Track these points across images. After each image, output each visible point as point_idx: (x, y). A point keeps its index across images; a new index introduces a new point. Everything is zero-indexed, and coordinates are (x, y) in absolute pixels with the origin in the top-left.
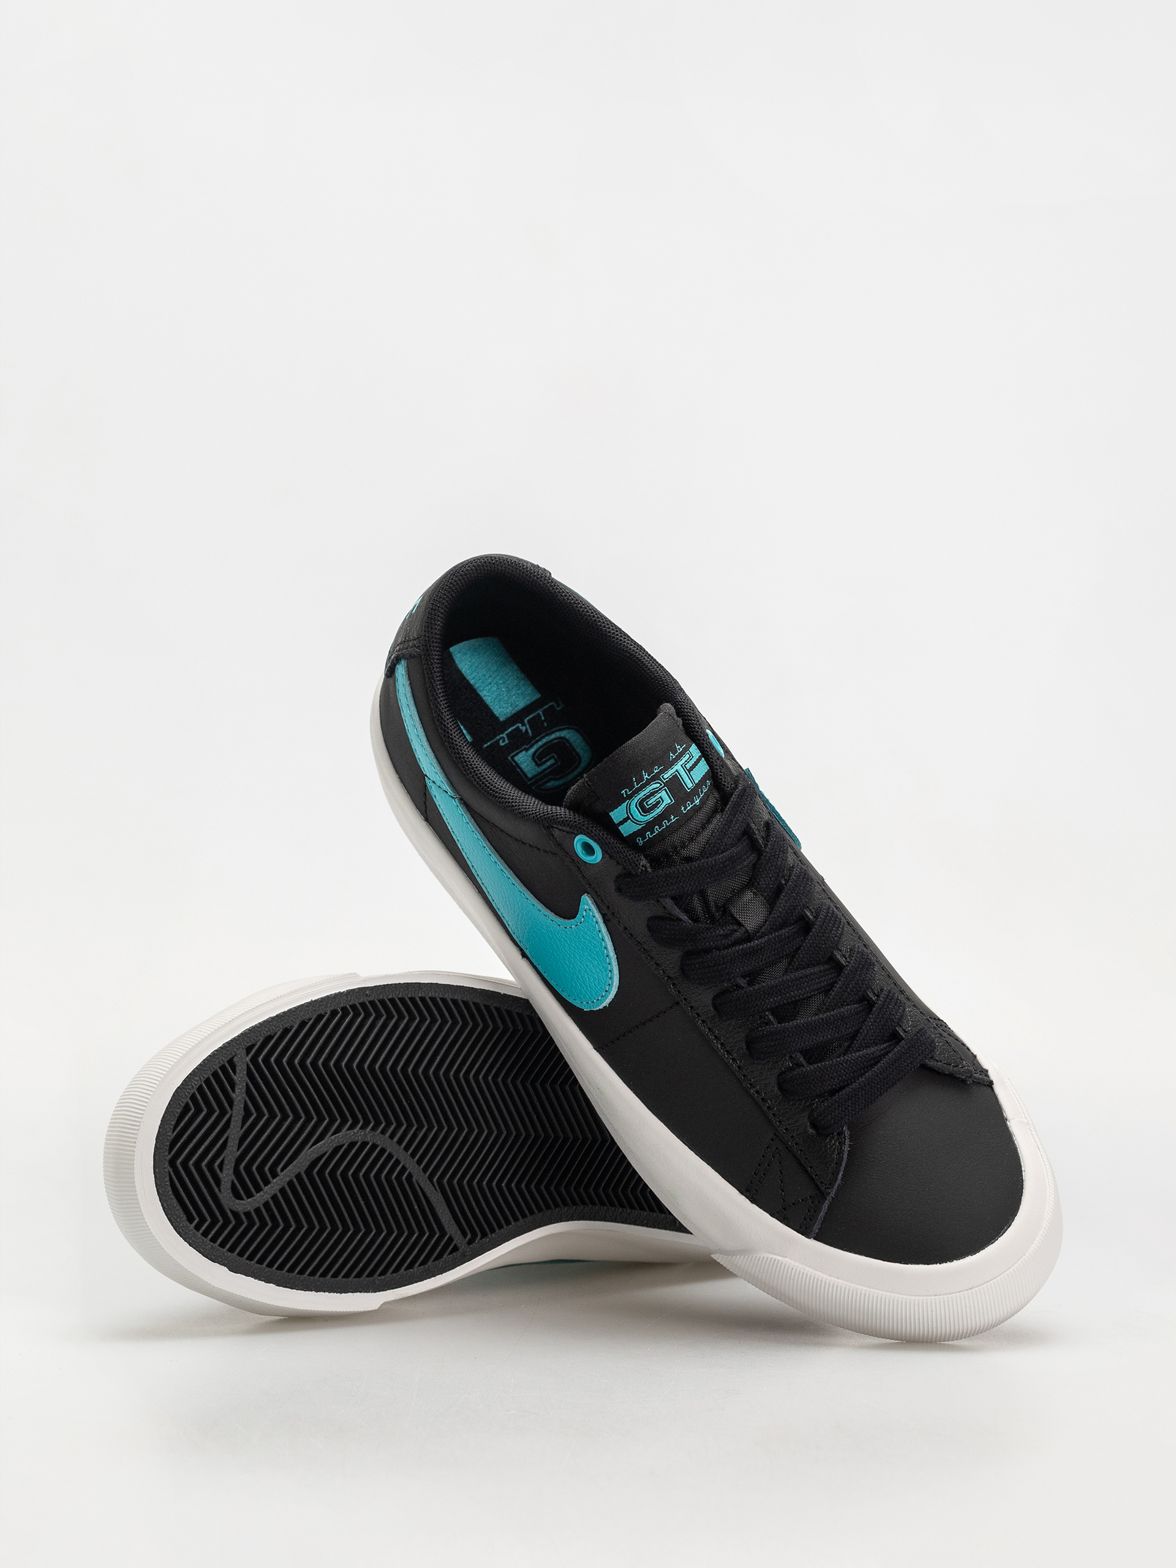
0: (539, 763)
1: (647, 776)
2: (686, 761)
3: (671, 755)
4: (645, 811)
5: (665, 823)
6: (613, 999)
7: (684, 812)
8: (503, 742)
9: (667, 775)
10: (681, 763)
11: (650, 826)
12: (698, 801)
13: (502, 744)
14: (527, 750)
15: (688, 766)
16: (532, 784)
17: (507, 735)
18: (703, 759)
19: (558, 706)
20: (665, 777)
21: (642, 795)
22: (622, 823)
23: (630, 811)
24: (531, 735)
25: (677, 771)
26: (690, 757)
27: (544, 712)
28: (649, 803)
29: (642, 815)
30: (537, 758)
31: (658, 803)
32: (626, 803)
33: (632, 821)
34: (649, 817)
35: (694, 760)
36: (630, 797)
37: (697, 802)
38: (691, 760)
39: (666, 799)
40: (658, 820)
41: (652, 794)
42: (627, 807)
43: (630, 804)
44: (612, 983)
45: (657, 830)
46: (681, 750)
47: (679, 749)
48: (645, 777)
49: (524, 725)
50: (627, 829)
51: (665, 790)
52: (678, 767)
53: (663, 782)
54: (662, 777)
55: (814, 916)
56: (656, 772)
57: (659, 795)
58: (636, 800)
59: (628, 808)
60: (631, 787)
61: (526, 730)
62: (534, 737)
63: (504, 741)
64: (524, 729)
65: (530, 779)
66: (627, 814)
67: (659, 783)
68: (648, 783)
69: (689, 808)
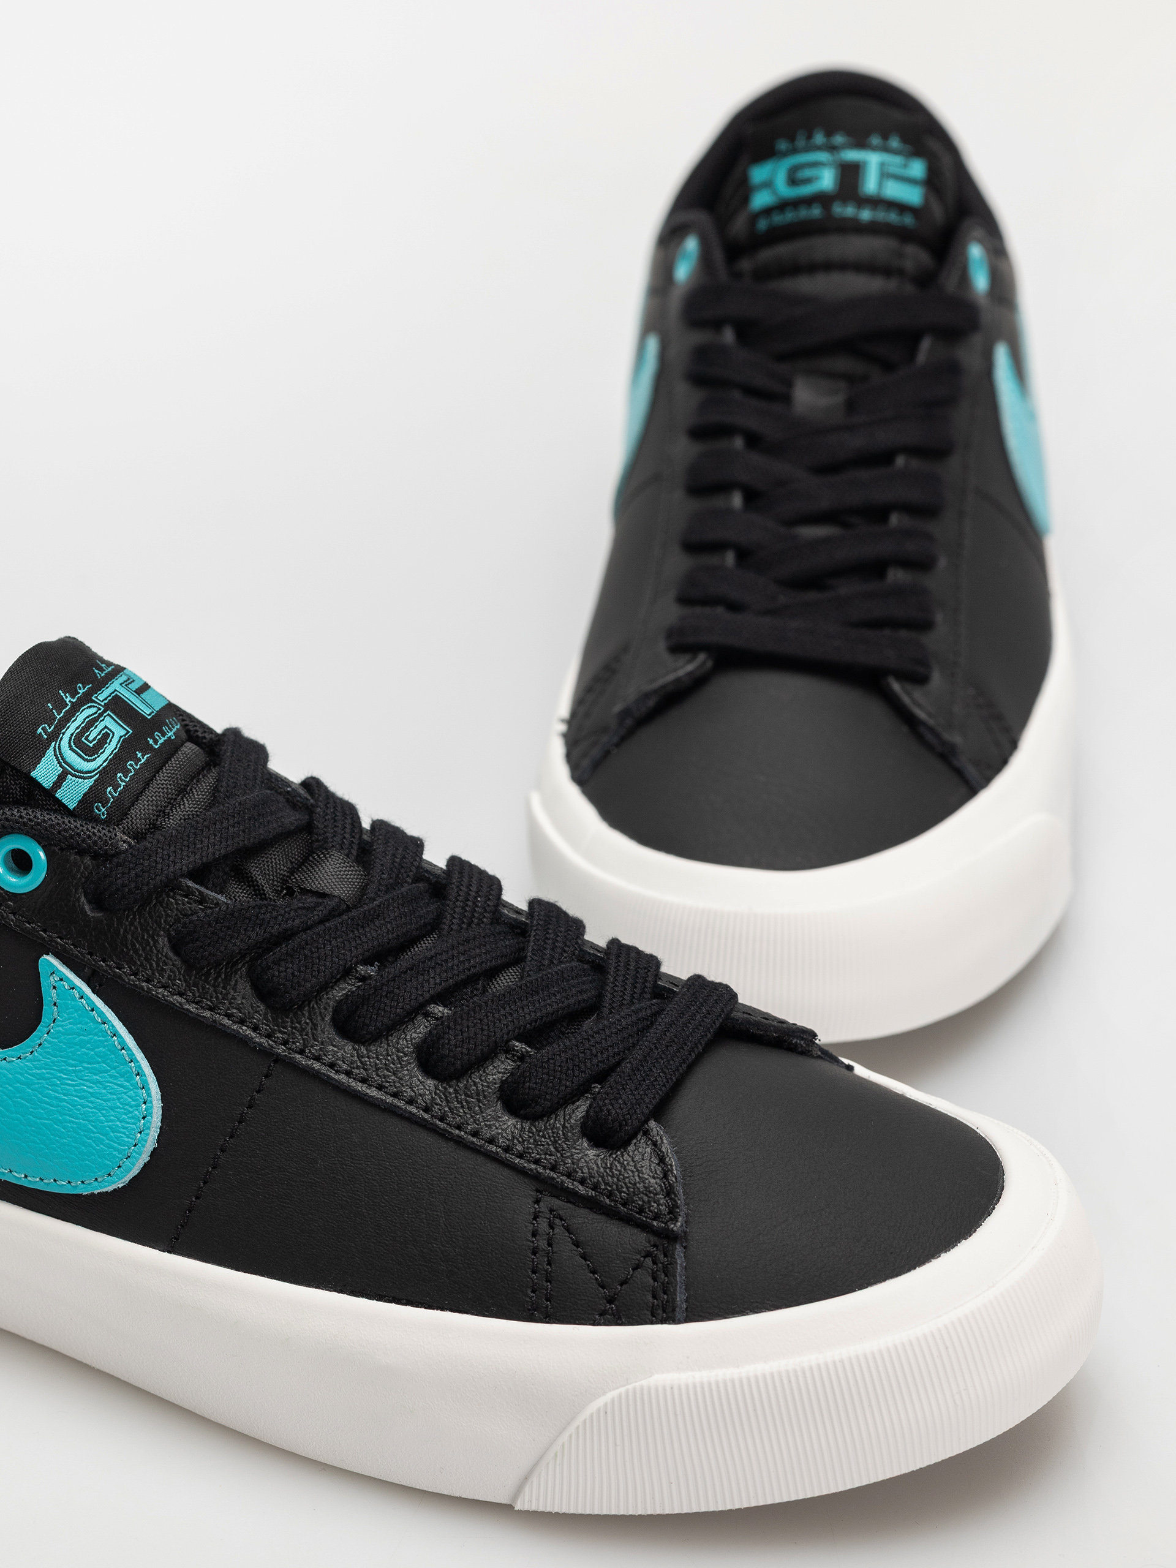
2: (124, 681)
4: (90, 752)
5: (131, 765)
6: (161, 1128)
7: (156, 747)
10: (118, 681)
11: (106, 775)
12: (172, 734)
15: (132, 687)
20: (101, 697)
21: (73, 727)
22: (58, 784)
23: (64, 760)
25: (116, 690)
28: (91, 738)
29: (88, 761)
31: (106, 736)
32: (52, 748)
33: (73, 775)
34: (100, 761)
36: (55, 736)
37: (170, 735)
39: (119, 731)
40: (118, 762)
41: (91, 723)
42: (55, 755)
43: (59, 747)
44: (149, 1095)
45: (123, 781)
48: (68, 703)
50: (71, 794)
51: (110, 716)
52: (116, 686)
53: (99, 706)
56: (81, 693)
57: (103, 724)
58: (67, 738)
59: (59, 756)
60: (50, 720)
66: (61, 766)
67: (94, 707)
68: (76, 708)
69: (161, 742)
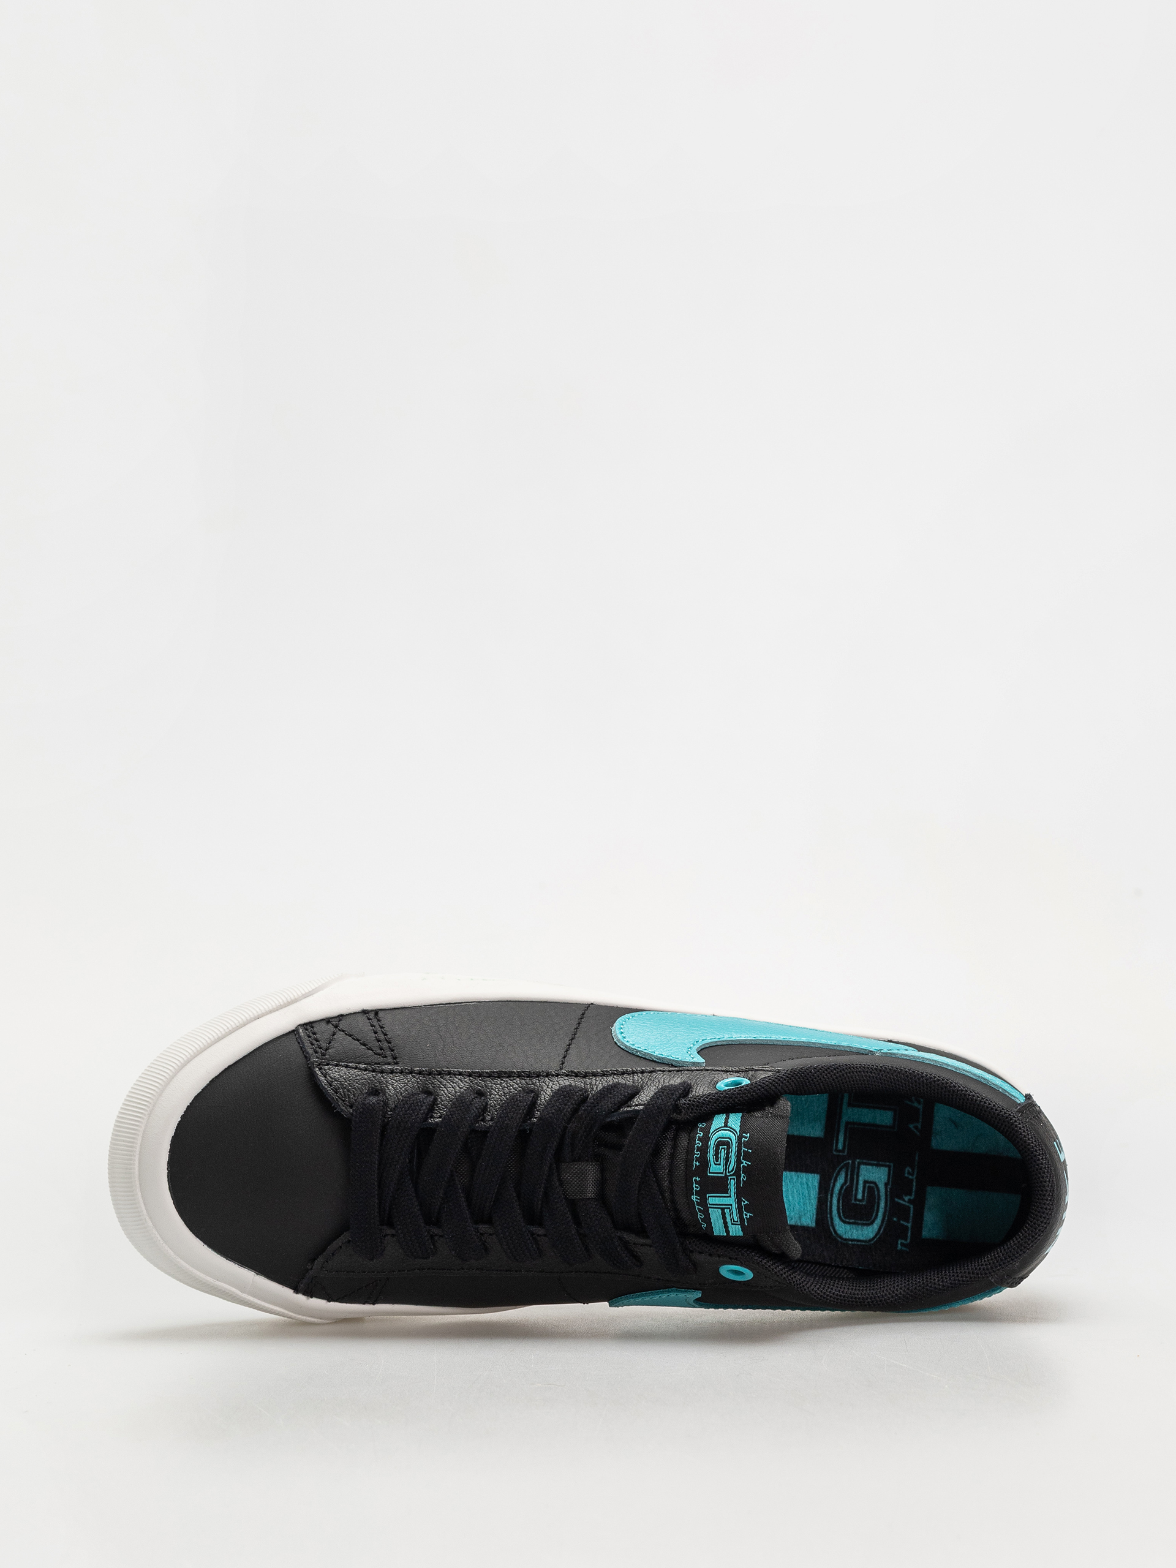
0: (867, 1185)
1: (744, 1164)
2: (732, 1212)
3: (746, 1202)
4: (719, 1144)
8: (908, 1171)
9: (732, 1184)
10: (734, 1206)
12: (695, 1200)
13: (908, 1169)
14: (886, 1185)
15: (727, 1211)
16: (853, 1163)
17: (912, 1180)
18: (725, 1234)
19: (902, 1244)
20: (732, 1181)
21: (734, 1149)
22: (727, 1118)
23: (729, 1131)
24: (896, 1200)
25: (730, 1197)
26: (734, 1221)
27: (907, 1227)
29: (718, 1139)
30: (872, 1188)
31: (717, 1159)
32: (738, 1132)
33: (721, 1128)
34: (713, 1144)
35: (729, 1224)
36: (740, 1138)
37: (694, 1198)
38: (731, 1220)
43: (735, 1135)
46: (745, 1217)
47: (747, 1215)
48: (744, 1162)
49: (910, 1201)
50: (718, 1120)
51: (722, 1173)
52: (732, 1200)
53: (730, 1175)
54: (734, 1179)
55: (534, 1234)
56: (742, 1175)
57: (722, 1164)
58: (734, 1142)
59: (732, 1130)
61: (904, 1200)
62: (892, 1201)
63: (909, 1173)
64: (906, 1198)
65: (859, 1164)
67: (732, 1171)
68: (739, 1162)
69: (694, 1185)
